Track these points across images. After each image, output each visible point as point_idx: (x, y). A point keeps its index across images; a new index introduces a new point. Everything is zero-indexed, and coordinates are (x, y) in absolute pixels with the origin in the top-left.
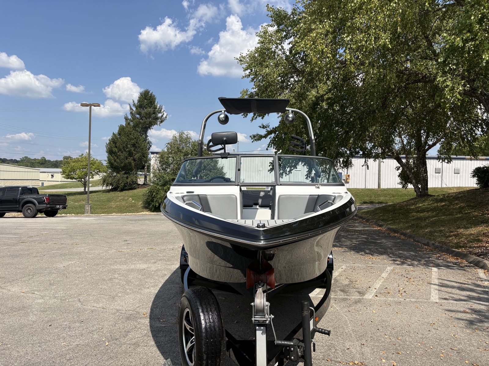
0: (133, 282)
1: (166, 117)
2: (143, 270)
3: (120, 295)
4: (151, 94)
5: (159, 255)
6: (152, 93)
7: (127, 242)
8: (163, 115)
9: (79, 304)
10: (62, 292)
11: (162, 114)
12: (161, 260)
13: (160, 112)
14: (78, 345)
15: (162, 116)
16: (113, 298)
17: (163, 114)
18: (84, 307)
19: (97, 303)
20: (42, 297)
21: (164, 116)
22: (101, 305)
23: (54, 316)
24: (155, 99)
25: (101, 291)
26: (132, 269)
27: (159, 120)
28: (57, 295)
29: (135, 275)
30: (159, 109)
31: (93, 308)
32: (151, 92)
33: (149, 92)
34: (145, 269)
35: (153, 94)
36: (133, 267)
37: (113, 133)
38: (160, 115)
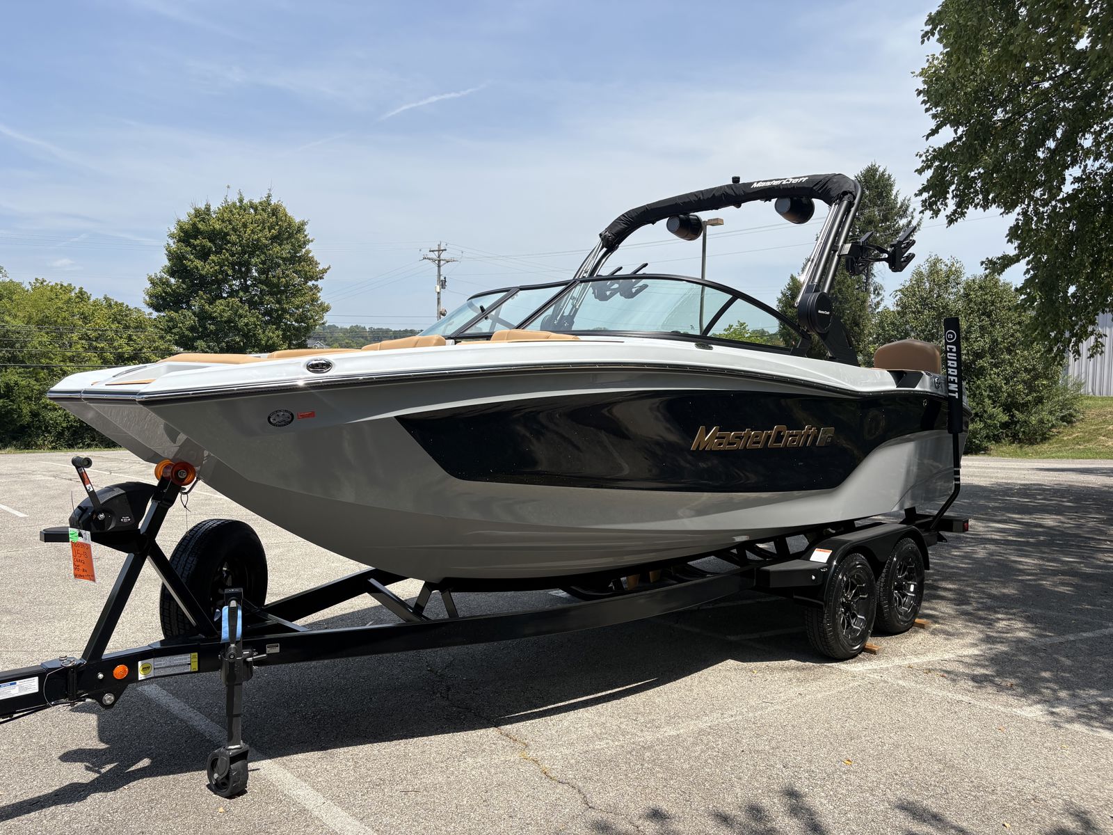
4: (883, 174)
6: (884, 171)
13: (904, 215)
15: (909, 223)
17: (912, 218)
21: (914, 223)
24: (891, 185)
30: (901, 207)
32: (881, 170)
33: (876, 170)
35: (887, 173)
37: (790, 275)
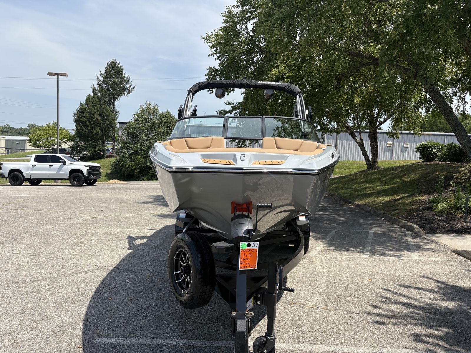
0: (109, 244)
1: (134, 88)
2: (117, 233)
3: (99, 254)
5: (132, 220)
6: (119, 63)
7: (100, 209)
8: (130, 86)
9: (63, 262)
10: (46, 252)
12: (134, 225)
14: (67, 293)
16: (93, 257)
18: (68, 264)
19: (79, 261)
20: (28, 257)
21: (132, 87)
22: (83, 262)
23: (42, 271)
24: (122, 69)
25: (81, 251)
26: (107, 233)
27: (127, 91)
28: (42, 255)
29: (110, 238)
30: (126, 80)
31: (76, 265)
33: (116, 62)
34: (119, 233)
36: (108, 231)
37: (80, 103)
38: (127, 86)
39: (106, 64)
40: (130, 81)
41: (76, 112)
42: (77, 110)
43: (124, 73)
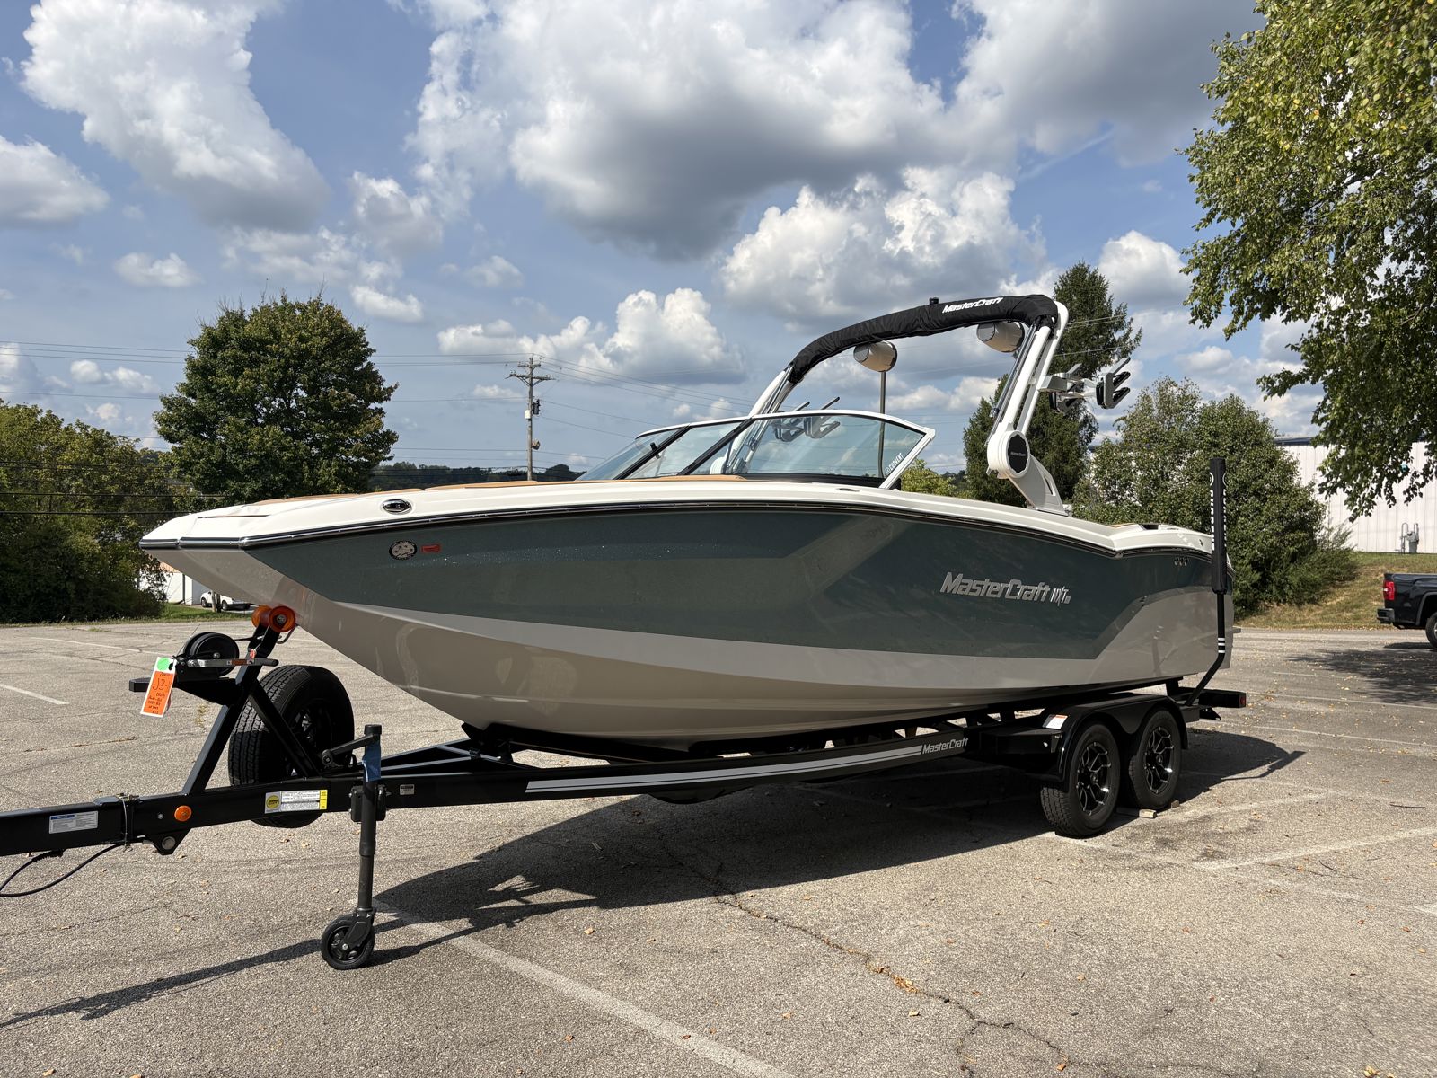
1: (1137, 339)
6: (1096, 271)
8: (1128, 334)
11: (1126, 330)
13: (1120, 326)
15: (1126, 336)
17: (1130, 330)
21: (1132, 336)
24: (1104, 287)
27: (1118, 349)
30: (1116, 316)
32: (1091, 270)
33: (1086, 271)
35: (1098, 275)
38: (1118, 335)
39: (1058, 280)
40: (1128, 319)
41: (968, 425)
42: (971, 422)
43: (1107, 298)
